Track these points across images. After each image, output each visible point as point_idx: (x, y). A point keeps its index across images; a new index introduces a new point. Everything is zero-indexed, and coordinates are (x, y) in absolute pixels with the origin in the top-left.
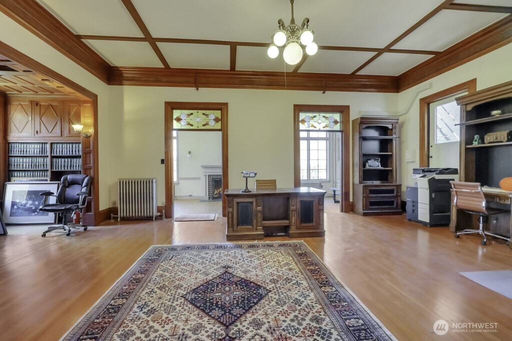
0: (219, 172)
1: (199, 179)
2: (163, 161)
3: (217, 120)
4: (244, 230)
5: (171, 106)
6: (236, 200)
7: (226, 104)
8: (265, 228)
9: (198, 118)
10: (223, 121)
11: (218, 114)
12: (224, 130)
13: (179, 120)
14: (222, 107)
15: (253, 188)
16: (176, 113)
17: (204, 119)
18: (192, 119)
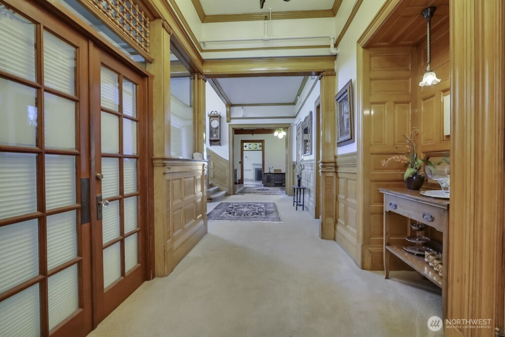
0: (261, 167)
1: (250, 170)
2: (240, 163)
3: (260, 146)
4: (268, 184)
5: (243, 142)
6: (266, 175)
7: (264, 140)
8: (275, 184)
9: (253, 145)
10: (263, 147)
11: (261, 144)
12: (263, 150)
13: (246, 146)
14: (262, 141)
15: (272, 171)
16: (245, 144)
17: (255, 146)
18: (251, 146)
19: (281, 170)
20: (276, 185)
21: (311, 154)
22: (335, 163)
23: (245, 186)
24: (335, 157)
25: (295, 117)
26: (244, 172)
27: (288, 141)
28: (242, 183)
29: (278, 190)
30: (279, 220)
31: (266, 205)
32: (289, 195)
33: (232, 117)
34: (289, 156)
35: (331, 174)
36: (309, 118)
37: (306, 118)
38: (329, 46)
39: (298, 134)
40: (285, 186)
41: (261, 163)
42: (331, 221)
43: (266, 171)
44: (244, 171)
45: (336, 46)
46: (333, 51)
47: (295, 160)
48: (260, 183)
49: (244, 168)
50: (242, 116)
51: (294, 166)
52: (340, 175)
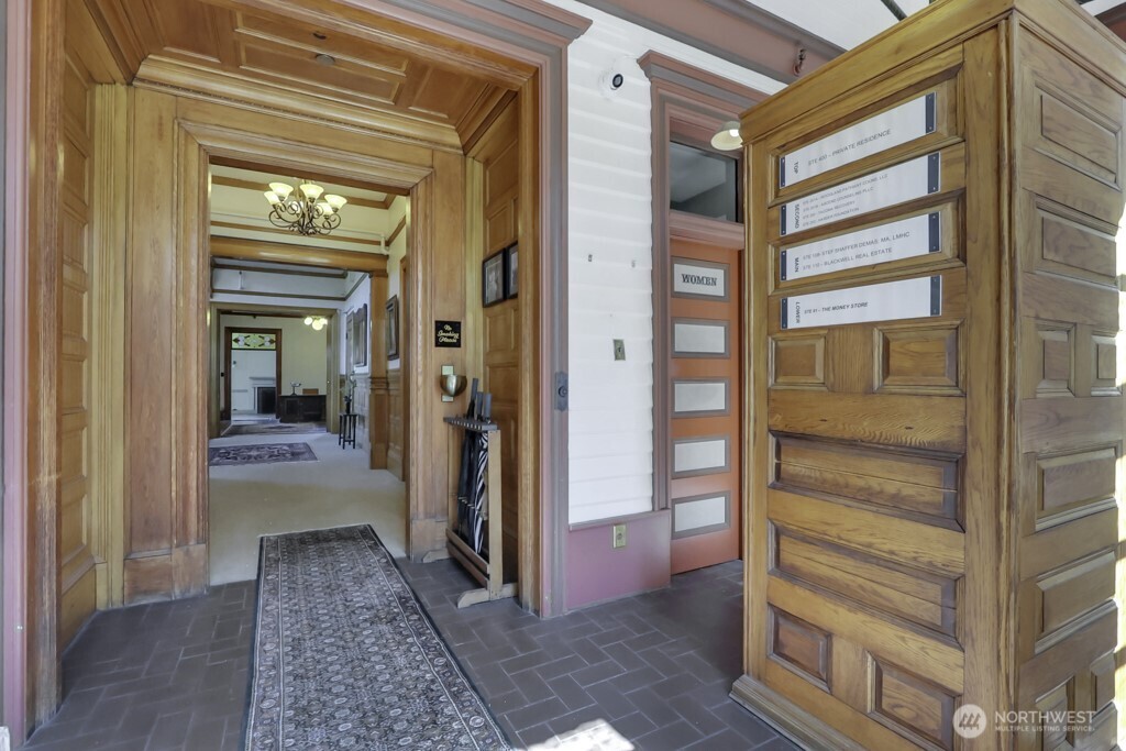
0: (271, 384)
1: (246, 391)
2: (223, 374)
3: (271, 342)
4: (291, 416)
5: (230, 330)
6: (286, 400)
7: (281, 330)
8: (304, 416)
9: (254, 339)
10: (278, 343)
11: (273, 337)
12: (279, 350)
13: (237, 341)
14: (277, 332)
15: (300, 393)
16: (235, 336)
17: (260, 341)
18: (249, 341)
19: (317, 390)
20: (307, 419)
21: (365, 364)
22: (386, 378)
23: (233, 423)
24: (387, 372)
25: (344, 299)
26: (234, 396)
27: (331, 335)
28: (229, 418)
29: (312, 426)
30: (316, 459)
31: (290, 446)
32: (334, 433)
33: (217, 287)
34: (333, 361)
35: (382, 392)
36: (363, 312)
37: (359, 310)
38: (378, 243)
39: (349, 330)
40: (325, 420)
41: (274, 376)
42: (382, 446)
43: (286, 391)
44: (233, 394)
45: (388, 243)
46: (382, 250)
47: (343, 372)
48: (272, 417)
49: (233, 387)
50: (238, 289)
51: (342, 382)
52: (391, 393)
